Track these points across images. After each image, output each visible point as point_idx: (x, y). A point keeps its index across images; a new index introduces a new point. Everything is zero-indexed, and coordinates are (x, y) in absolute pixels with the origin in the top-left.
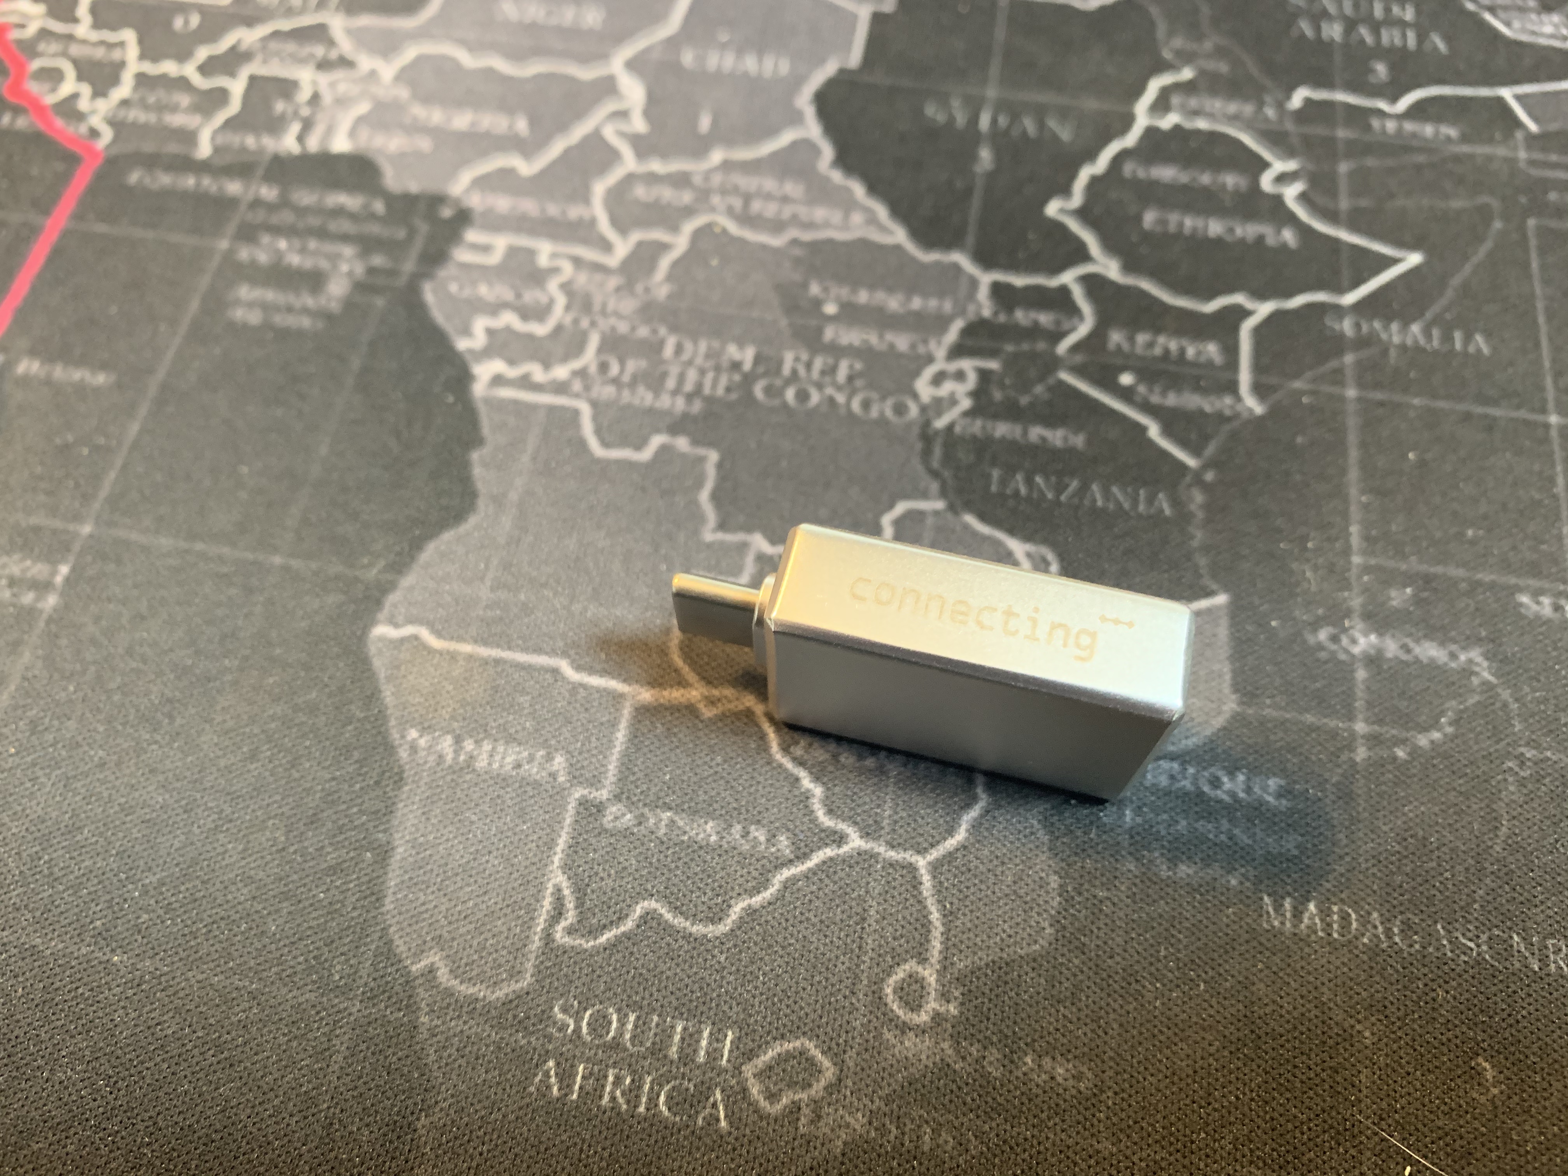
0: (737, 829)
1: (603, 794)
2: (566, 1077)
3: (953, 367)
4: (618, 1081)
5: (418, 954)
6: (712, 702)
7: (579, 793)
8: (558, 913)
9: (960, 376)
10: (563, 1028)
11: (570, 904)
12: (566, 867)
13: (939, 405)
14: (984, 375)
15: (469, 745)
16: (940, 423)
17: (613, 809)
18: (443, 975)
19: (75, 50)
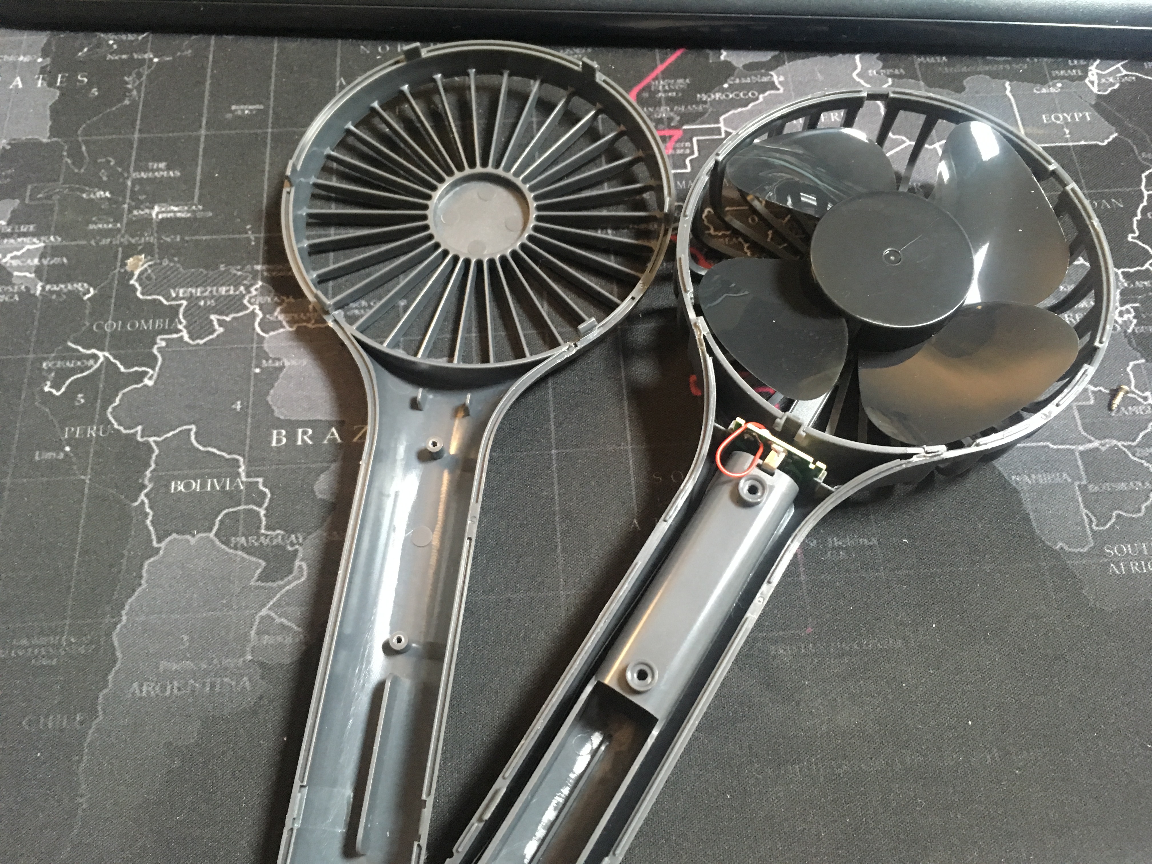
0: (1131, 483)
1: (1084, 482)
2: (1118, 567)
3: (1124, 308)
4: (1134, 564)
5: (1056, 544)
6: (1103, 445)
7: (1077, 483)
8: (1091, 521)
9: (1128, 311)
10: (1110, 554)
11: (1093, 518)
12: (1086, 507)
13: (1126, 323)
14: (1136, 309)
15: (1033, 476)
16: (1130, 331)
17: (1090, 487)
18: (1066, 548)
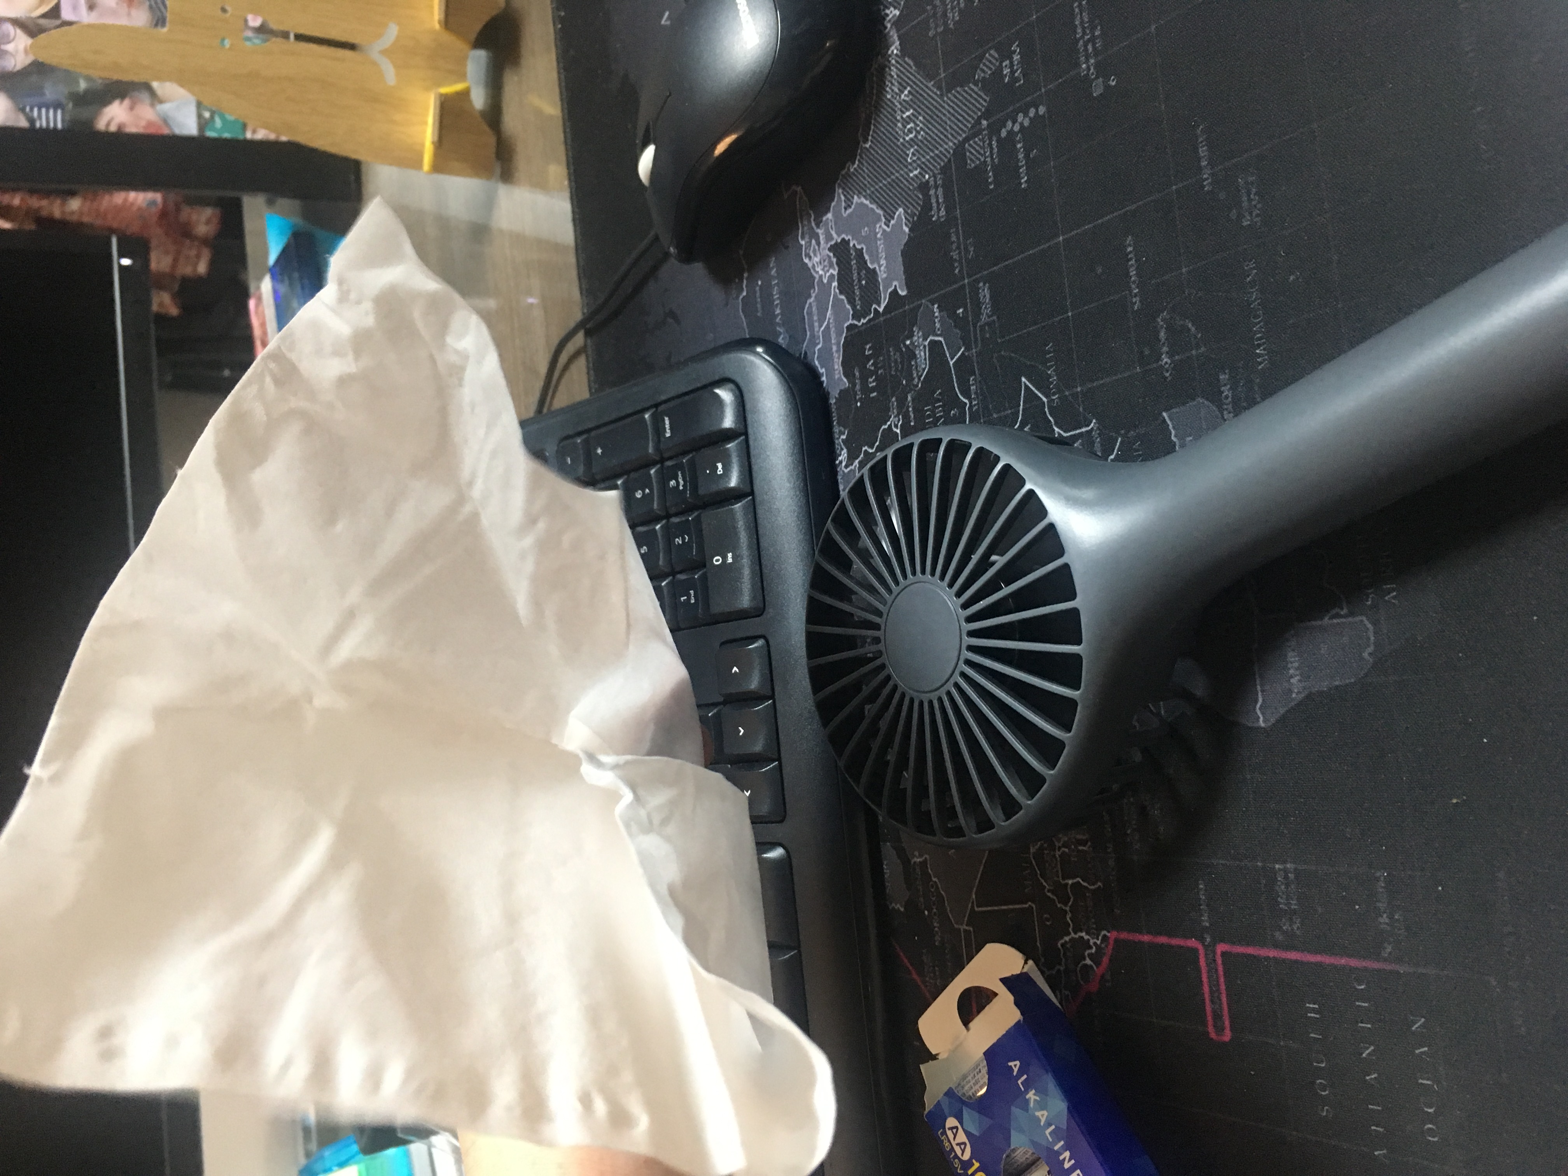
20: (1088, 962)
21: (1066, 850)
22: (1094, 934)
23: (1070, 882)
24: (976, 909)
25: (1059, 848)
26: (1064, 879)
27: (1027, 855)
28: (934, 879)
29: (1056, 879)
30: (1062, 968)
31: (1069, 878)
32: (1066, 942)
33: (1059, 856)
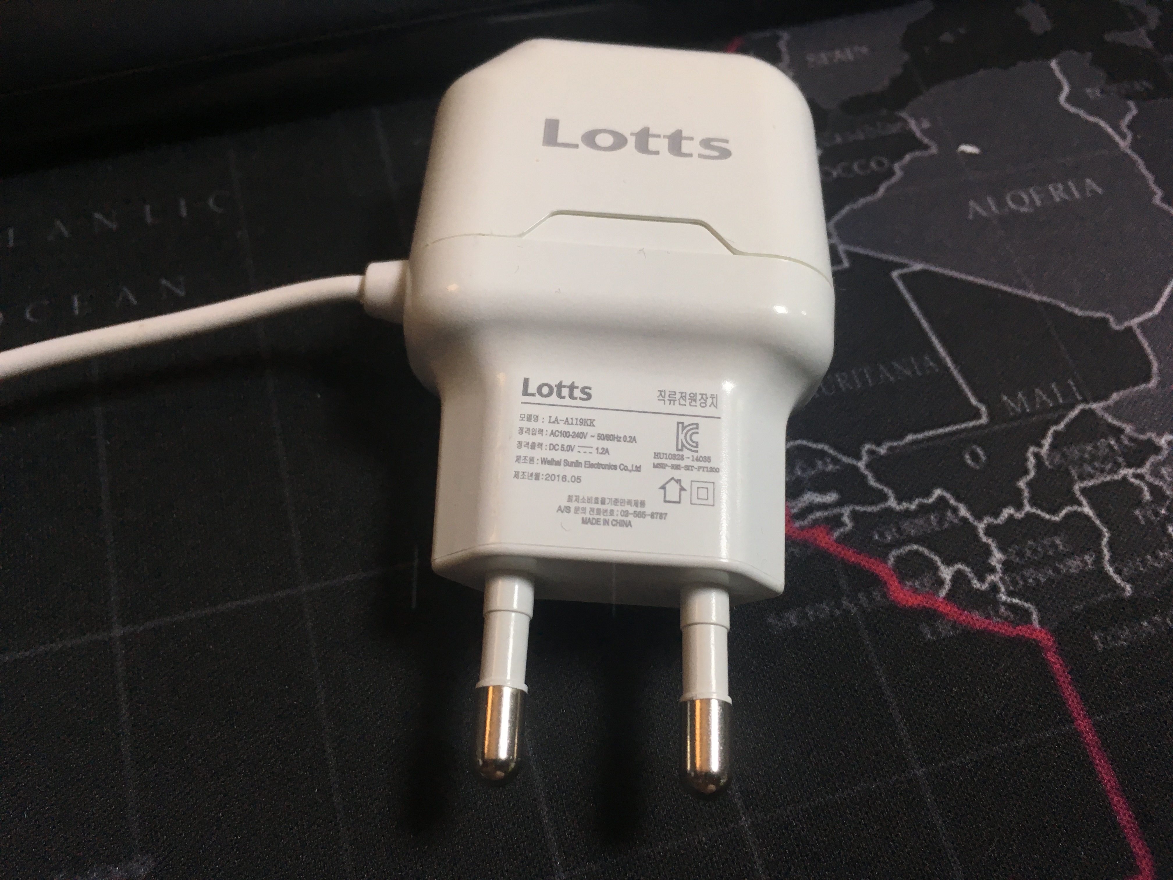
19: (909, 528)
20: (947, 573)
21: (1147, 496)
22: (1014, 583)
23: (1087, 510)
24: (895, 274)
25: (1140, 477)
26: (1083, 491)
27: (1079, 398)
28: (897, 167)
29: (1074, 472)
30: (892, 503)
31: (1093, 506)
32: (955, 510)
33: (1125, 479)
